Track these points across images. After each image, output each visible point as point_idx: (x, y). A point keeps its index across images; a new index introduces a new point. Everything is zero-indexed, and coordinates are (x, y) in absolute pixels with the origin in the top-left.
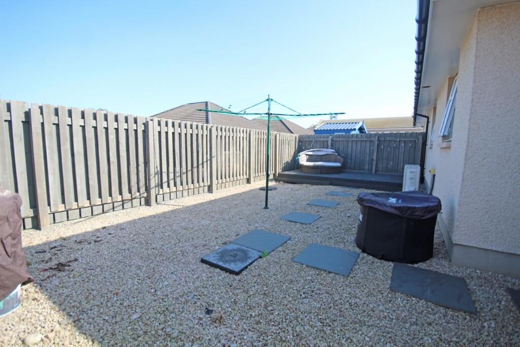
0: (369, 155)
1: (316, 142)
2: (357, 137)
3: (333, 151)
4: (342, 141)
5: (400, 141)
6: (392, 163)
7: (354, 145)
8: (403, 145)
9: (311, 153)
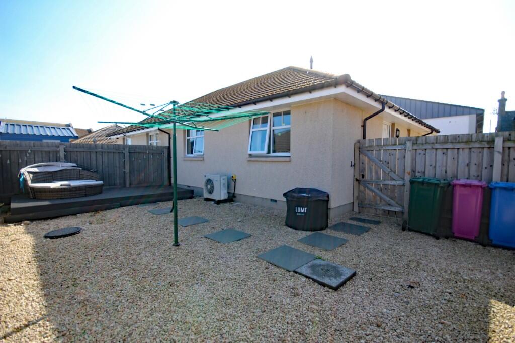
0: (119, 167)
1: (34, 152)
2: (102, 148)
3: (75, 165)
4: (80, 152)
5: (149, 153)
6: (143, 175)
7: (99, 157)
8: (152, 157)
9: (36, 170)
